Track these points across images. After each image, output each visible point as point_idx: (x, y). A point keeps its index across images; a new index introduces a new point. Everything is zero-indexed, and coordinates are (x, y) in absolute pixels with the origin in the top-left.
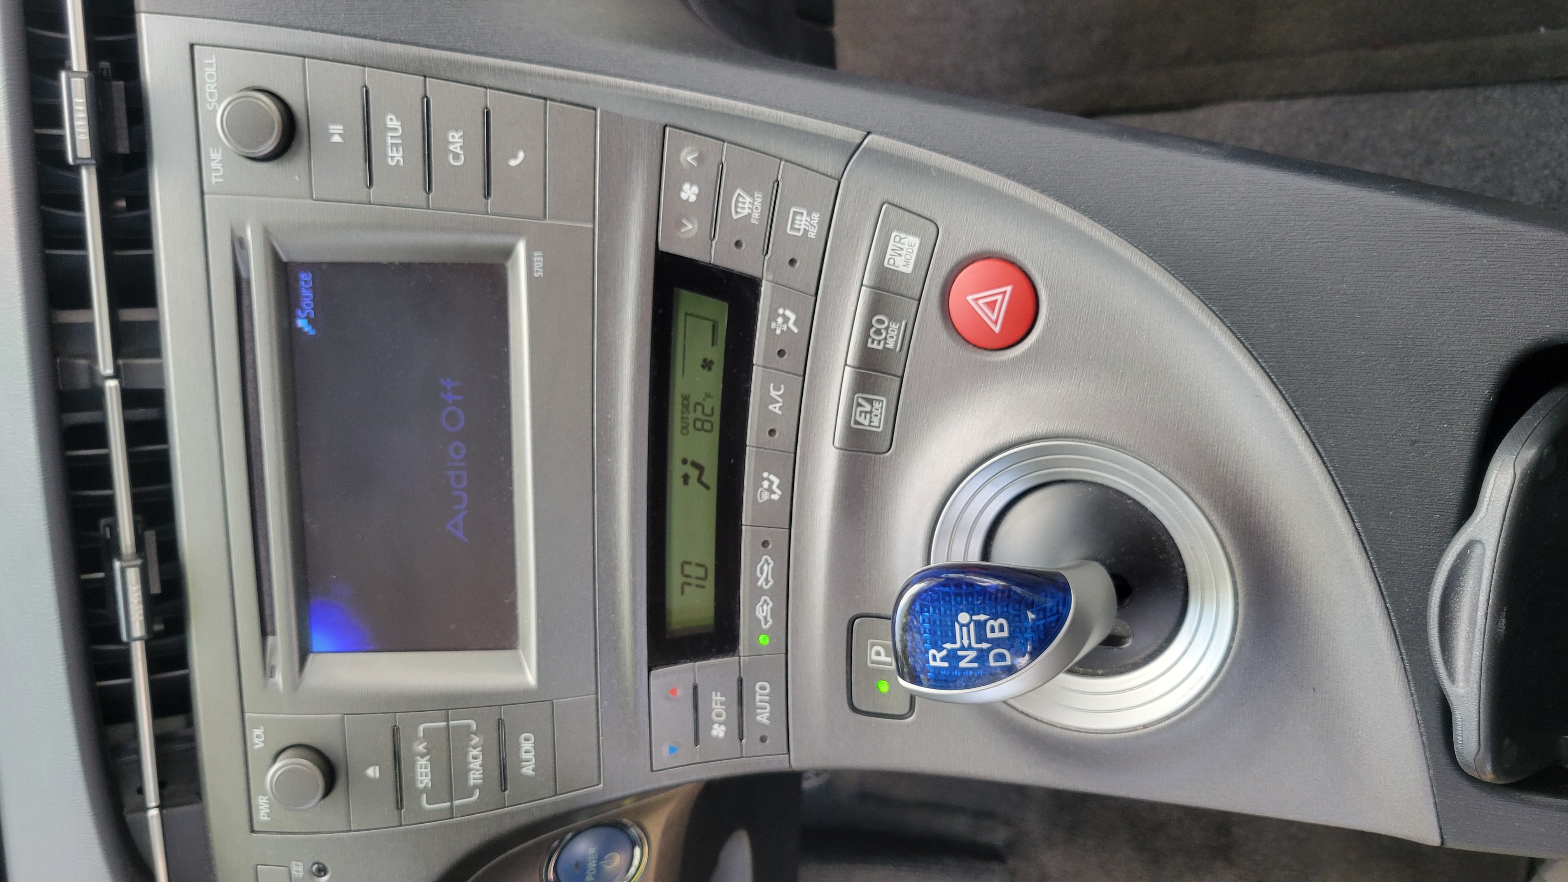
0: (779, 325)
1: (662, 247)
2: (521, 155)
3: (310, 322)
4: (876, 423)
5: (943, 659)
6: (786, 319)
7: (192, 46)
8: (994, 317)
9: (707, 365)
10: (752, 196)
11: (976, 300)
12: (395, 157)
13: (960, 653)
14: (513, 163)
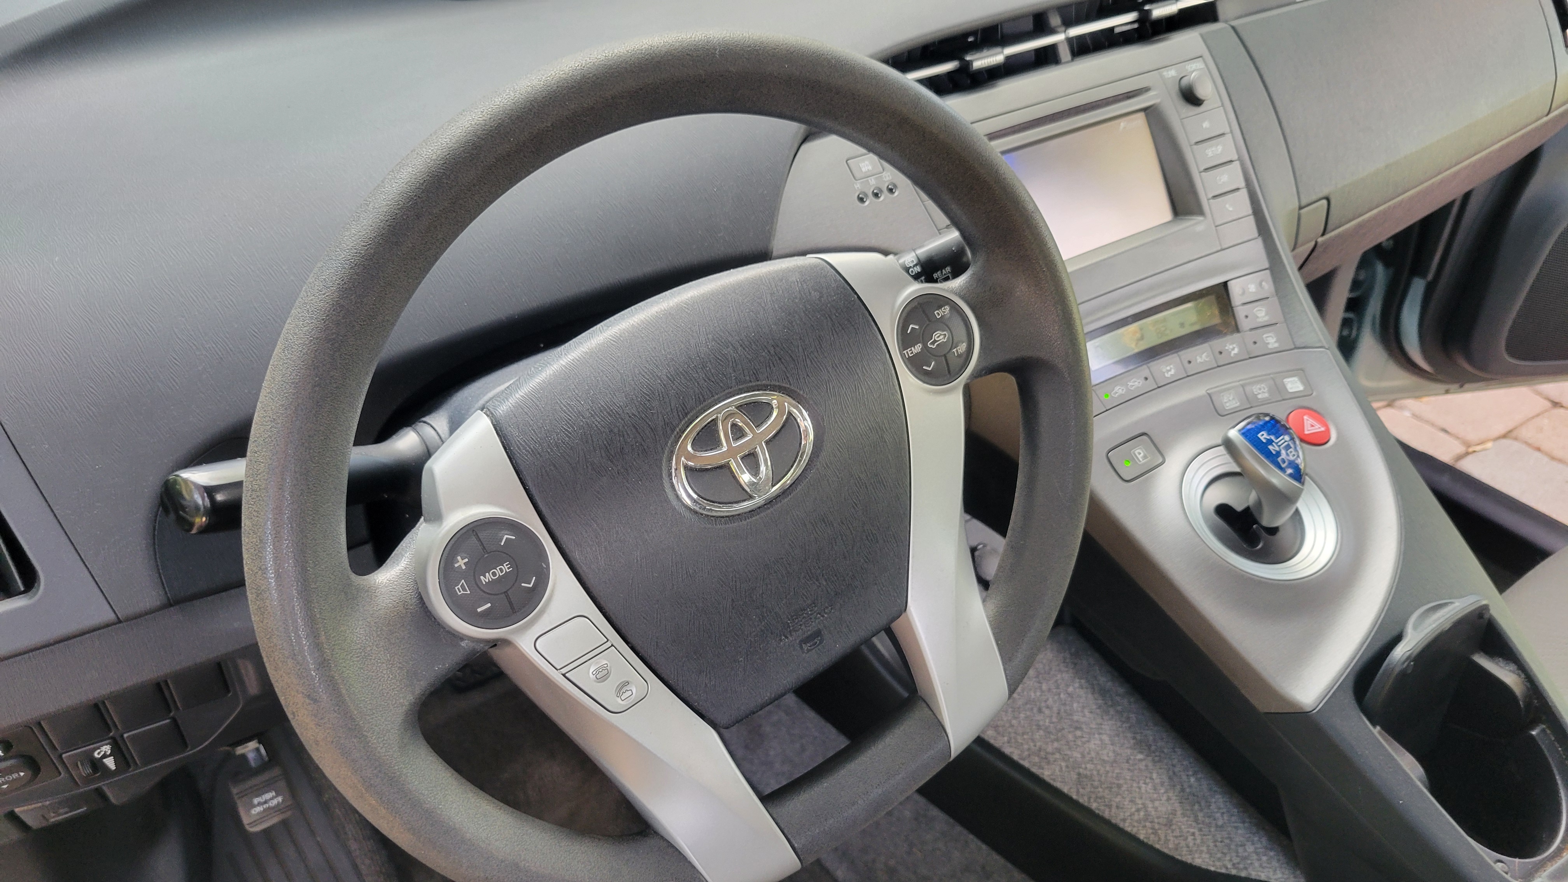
0: (1229, 347)
1: (1229, 283)
2: (1231, 209)
3: (1124, 128)
4: (1228, 405)
5: (1265, 438)
6: (1233, 349)
7: (1201, 57)
8: (1309, 429)
9: (1182, 325)
10: (1266, 315)
11: (1308, 420)
12: (1210, 152)
13: (1273, 443)
14: (1227, 206)
